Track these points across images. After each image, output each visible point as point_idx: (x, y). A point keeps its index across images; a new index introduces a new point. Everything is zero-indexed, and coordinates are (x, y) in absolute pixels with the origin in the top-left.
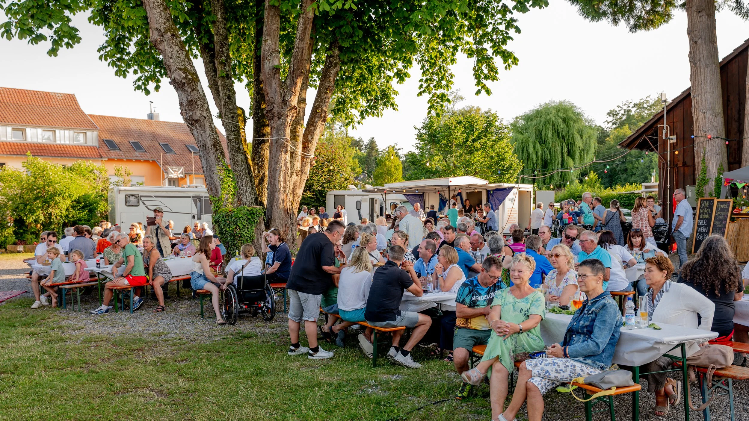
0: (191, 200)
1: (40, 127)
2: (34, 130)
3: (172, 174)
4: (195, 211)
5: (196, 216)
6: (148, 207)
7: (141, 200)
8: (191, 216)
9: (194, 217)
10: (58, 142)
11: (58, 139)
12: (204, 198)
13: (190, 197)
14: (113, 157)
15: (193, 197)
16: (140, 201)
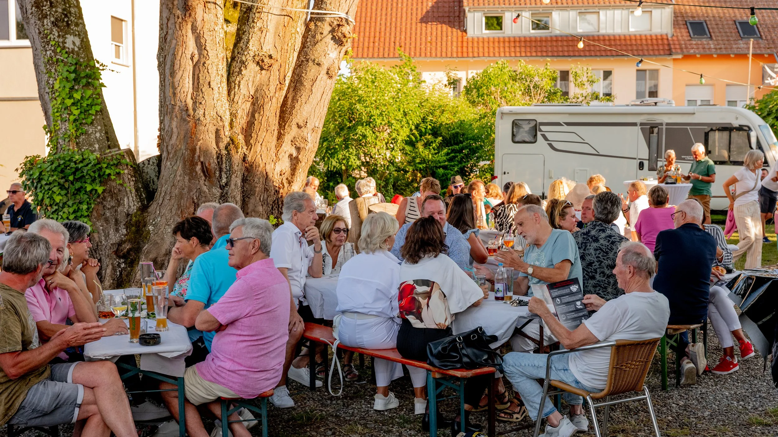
0: (637, 130)
1: (573, 8)
2: (565, 14)
3: (772, 78)
4: (644, 153)
5: (646, 163)
6: (553, 143)
7: (541, 131)
8: (636, 163)
9: (641, 166)
10: (603, 32)
11: (602, 26)
12: (664, 127)
13: (634, 124)
14: (692, 51)
15: (641, 124)
16: (539, 133)
